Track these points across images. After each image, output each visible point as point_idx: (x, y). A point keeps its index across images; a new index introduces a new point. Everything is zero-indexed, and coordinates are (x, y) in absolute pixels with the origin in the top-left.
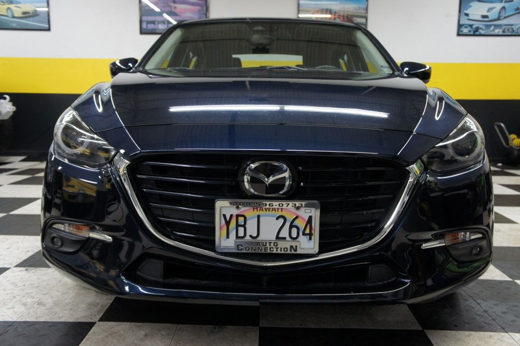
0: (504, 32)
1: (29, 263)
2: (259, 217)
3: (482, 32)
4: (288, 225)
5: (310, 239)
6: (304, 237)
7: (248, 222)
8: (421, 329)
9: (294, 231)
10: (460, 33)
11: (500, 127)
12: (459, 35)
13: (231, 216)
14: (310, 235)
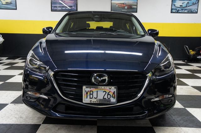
0: (188, 12)
1: (15, 102)
2: (97, 91)
3: (180, 12)
4: (107, 94)
5: (114, 98)
6: (112, 98)
7: (94, 93)
8: (151, 126)
9: (109, 96)
10: (172, 12)
11: (186, 47)
12: (171, 12)
13: (88, 91)
14: (114, 97)
